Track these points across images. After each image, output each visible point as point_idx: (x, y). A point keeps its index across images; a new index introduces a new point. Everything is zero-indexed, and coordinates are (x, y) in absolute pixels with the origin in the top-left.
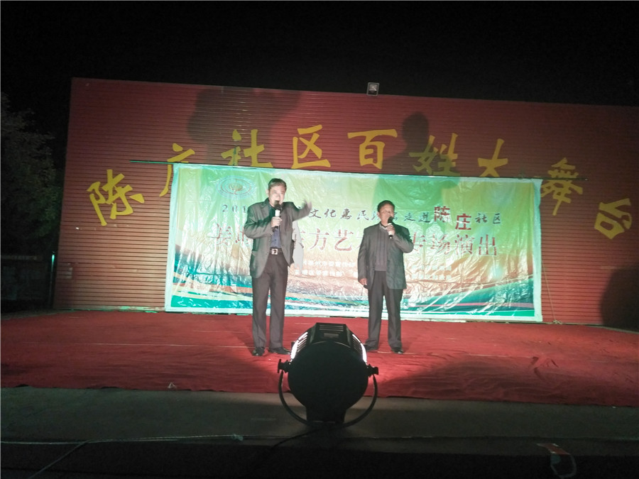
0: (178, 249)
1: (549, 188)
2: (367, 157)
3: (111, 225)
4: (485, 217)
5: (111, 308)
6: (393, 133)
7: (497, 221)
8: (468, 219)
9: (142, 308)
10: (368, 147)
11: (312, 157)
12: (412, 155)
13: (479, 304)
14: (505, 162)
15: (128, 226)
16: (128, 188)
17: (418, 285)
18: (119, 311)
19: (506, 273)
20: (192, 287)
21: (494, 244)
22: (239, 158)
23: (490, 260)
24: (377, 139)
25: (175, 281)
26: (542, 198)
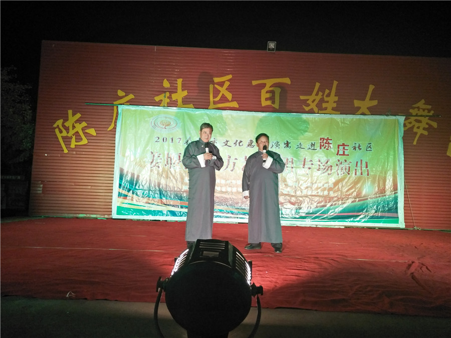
0: (122, 170)
1: (410, 123)
2: (267, 99)
3: (71, 152)
4: (359, 146)
5: (71, 215)
6: (287, 81)
7: (369, 149)
8: (346, 148)
9: (94, 216)
10: (267, 92)
11: (224, 99)
12: (302, 97)
13: (355, 214)
14: (375, 103)
15: (84, 153)
16: (84, 124)
17: (307, 199)
18: (77, 218)
19: (377, 189)
20: (132, 200)
21: (367, 167)
22: (169, 101)
23: (363, 179)
24: (275, 85)
25: (120, 195)
26: (404, 131)
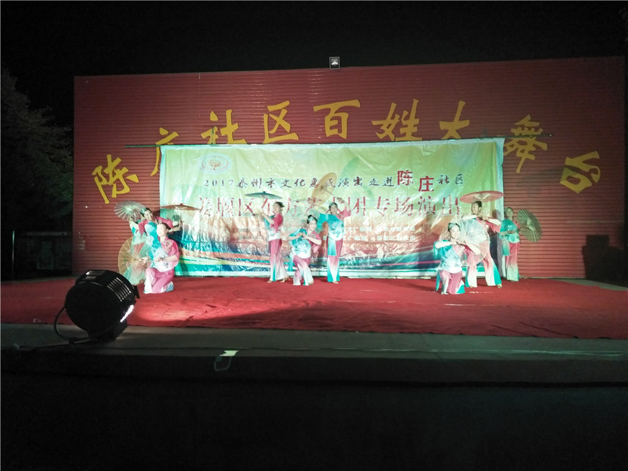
1: (512, 146)
2: (332, 128)
3: (113, 203)
4: (447, 178)
6: (356, 103)
7: (460, 181)
8: (430, 181)
10: (332, 119)
11: (281, 131)
12: (375, 123)
14: (466, 123)
16: (125, 170)
17: (383, 245)
21: (457, 204)
22: (217, 137)
24: (341, 110)
26: (504, 157)
